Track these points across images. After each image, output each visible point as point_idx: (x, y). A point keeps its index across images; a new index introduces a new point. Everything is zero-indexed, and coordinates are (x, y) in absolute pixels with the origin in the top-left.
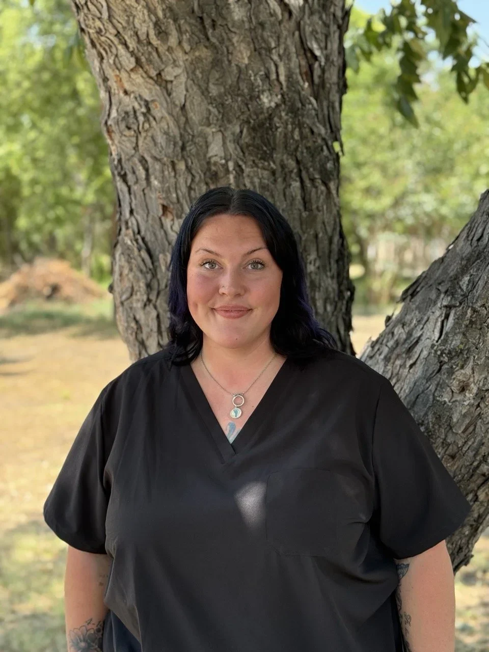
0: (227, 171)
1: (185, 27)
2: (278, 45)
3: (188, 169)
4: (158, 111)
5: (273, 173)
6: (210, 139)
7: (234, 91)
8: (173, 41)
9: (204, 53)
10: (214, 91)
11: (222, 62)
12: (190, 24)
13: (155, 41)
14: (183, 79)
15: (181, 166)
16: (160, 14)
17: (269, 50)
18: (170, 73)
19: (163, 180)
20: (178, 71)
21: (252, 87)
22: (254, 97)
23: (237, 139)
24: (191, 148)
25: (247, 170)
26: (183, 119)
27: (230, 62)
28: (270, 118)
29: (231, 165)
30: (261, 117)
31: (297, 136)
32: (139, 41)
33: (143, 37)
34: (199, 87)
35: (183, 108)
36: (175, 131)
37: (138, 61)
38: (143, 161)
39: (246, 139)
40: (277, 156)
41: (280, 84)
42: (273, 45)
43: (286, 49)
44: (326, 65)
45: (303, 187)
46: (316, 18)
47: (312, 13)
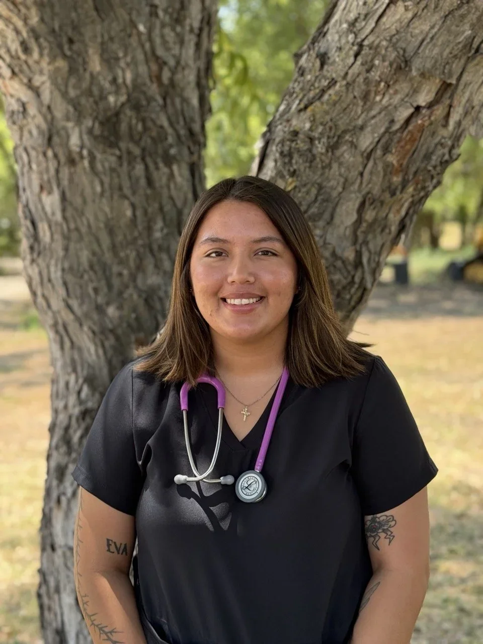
0: (82, 157)
1: (45, 44)
2: (126, 55)
3: (56, 156)
4: (32, 110)
5: (120, 158)
6: (70, 131)
7: (89, 93)
8: (36, 55)
9: (61, 63)
10: (72, 93)
11: (78, 70)
12: (49, 42)
13: (23, 57)
14: (48, 84)
15: (50, 153)
16: (25, 34)
17: (117, 59)
18: (38, 80)
19: (39, 165)
20: (45, 78)
21: (101, 90)
22: (103, 97)
23: (90, 132)
24: (56, 140)
25: (99, 156)
26: (49, 117)
27: (85, 70)
28: (117, 114)
29: (85, 152)
30: (109, 114)
31: (140, 127)
32: (12, 57)
33: (13, 53)
34: (60, 90)
35: (49, 108)
36: (44, 126)
37: (13, 73)
38: (26, 150)
39: (97, 130)
40: (123, 145)
41: (127, 87)
42: (121, 54)
43: (133, 58)
44: (176, 68)
45: (147, 168)
46: (167, 31)
47: (163, 26)
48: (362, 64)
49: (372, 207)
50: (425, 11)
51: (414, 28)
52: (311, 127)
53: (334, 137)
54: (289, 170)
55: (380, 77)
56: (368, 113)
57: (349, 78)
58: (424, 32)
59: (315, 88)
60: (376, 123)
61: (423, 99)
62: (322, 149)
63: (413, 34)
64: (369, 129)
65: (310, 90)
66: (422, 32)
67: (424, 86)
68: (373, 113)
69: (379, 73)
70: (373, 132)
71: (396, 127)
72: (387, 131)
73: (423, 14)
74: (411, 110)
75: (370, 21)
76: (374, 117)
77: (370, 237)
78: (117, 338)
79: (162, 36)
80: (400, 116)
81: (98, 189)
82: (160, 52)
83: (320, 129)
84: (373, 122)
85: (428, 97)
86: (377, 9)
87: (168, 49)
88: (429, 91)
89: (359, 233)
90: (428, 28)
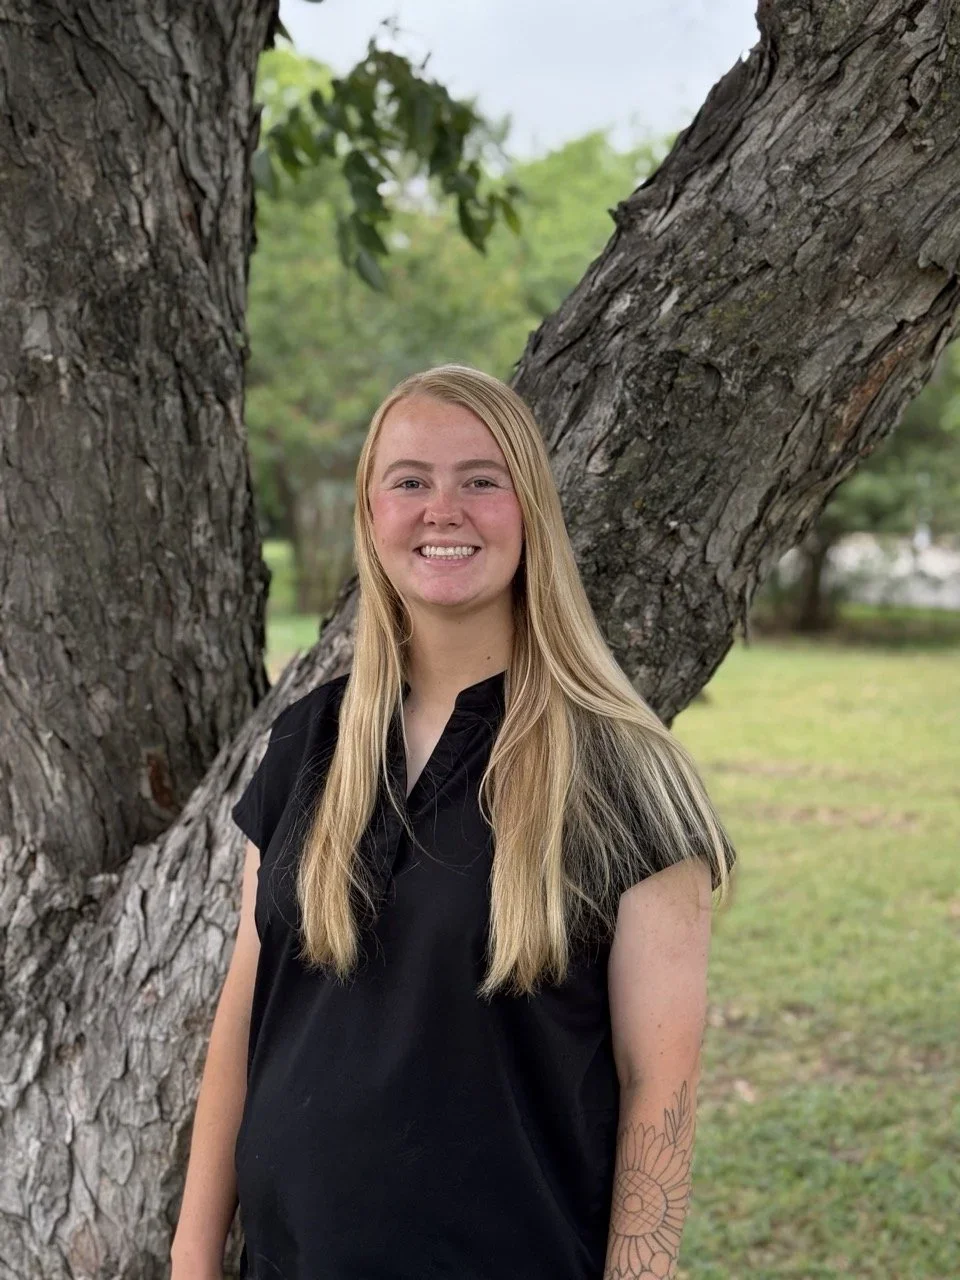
0: (56, 374)
2: (142, 169)
5: (136, 380)
6: (26, 318)
7: (67, 241)
10: (35, 239)
11: (47, 192)
17: (127, 176)
21: (98, 236)
22: (103, 253)
23: (74, 322)
25: (90, 374)
27: (60, 192)
28: (131, 289)
29: (63, 364)
30: (115, 286)
31: (174, 320)
39: (88, 323)
40: (142, 353)
41: (147, 233)
42: (134, 168)
43: (156, 176)
44: (221, 204)
45: (186, 405)
46: (204, 128)
47: (198, 119)
48: (826, 240)
49: (785, 497)
50: (950, 157)
51: (923, 185)
52: (712, 347)
53: (754, 368)
54: (655, 424)
55: (859, 265)
56: (821, 328)
57: (798, 264)
58: (940, 194)
59: (718, 276)
60: (832, 346)
61: (912, 310)
62: (734, 387)
63: (920, 196)
64: (818, 357)
65: (707, 279)
66: (935, 193)
67: (919, 286)
68: (831, 328)
69: (857, 259)
70: (825, 362)
71: (863, 355)
72: (846, 363)
73: (945, 162)
74: (892, 327)
75: (848, 165)
76: (831, 335)
77: (765, 551)
78: (112, 756)
79: (198, 140)
80: (872, 336)
81: (87, 442)
82: (196, 170)
83: (732, 351)
84: (828, 343)
85: (920, 307)
86: (866, 145)
87: (206, 166)
88: (926, 296)
89: (748, 545)
90: (948, 186)
